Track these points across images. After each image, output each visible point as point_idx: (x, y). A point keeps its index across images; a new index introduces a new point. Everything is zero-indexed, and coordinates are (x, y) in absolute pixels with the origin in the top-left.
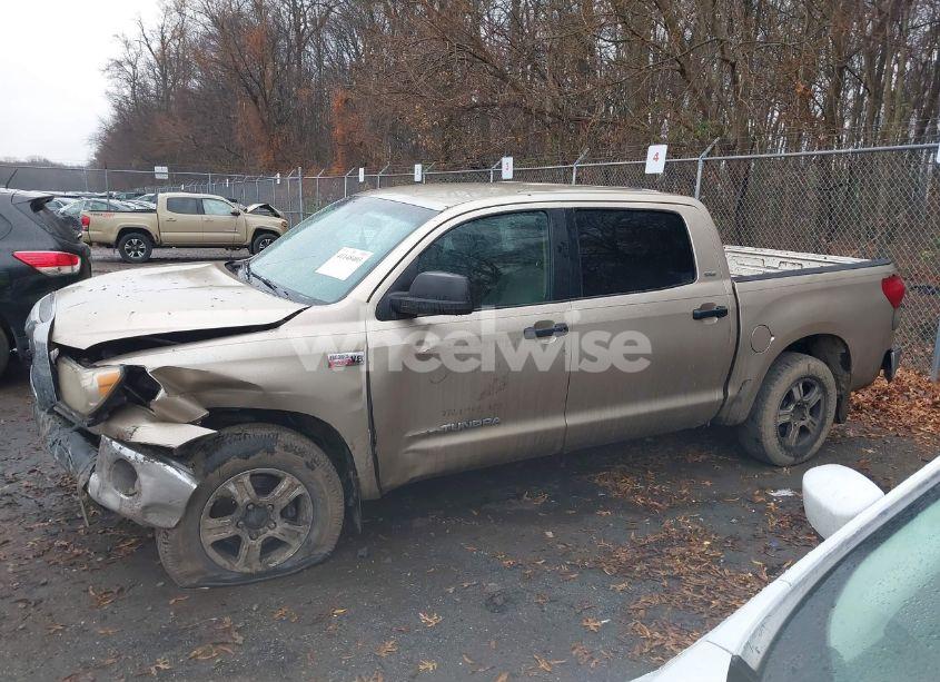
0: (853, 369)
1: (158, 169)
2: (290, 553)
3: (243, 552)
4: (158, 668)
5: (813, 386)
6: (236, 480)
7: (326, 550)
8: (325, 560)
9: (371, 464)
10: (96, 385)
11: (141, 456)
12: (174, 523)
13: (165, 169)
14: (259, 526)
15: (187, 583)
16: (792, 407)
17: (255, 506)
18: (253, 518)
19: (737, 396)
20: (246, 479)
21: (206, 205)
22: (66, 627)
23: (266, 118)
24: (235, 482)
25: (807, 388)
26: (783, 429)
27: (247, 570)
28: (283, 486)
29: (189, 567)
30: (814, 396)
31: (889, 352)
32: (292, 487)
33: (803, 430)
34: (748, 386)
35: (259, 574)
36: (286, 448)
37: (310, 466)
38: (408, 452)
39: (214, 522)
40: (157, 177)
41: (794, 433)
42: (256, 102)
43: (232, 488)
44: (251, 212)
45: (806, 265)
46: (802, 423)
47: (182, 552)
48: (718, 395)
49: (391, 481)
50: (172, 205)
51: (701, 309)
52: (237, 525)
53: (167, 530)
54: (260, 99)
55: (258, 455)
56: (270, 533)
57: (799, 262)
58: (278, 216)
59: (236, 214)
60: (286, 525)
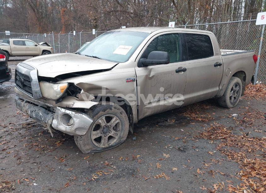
0: (246, 80)
1: (6, 32)
2: (115, 140)
3: (103, 141)
4: (94, 178)
5: (237, 85)
6: (102, 118)
7: (125, 139)
8: (125, 141)
9: (136, 112)
10: (59, 89)
11: (73, 113)
12: (84, 133)
13: (9, 32)
14: (107, 133)
15: (87, 152)
16: (232, 92)
17: (106, 127)
18: (105, 130)
19: (222, 89)
20: (104, 118)
21: (26, 43)
22: (55, 169)
23: (38, 16)
24: (101, 119)
25: (236, 86)
26: (230, 98)
27: (104, 147)
28: (113, 120)
29: (88, 147)
30: (237, 88)
31: (253, 76)
32: (116, 120)
33: (235, 98)
34: (224, 86)
35: (107, 148)
36: (115, 108)
37: (121, 113)
38: (145, 108)
39: (95, 132)
40: (6, 34)
41: (233, 98)
42: (34, 11)
43: (100, 121)
44: (41, 45)
45: (228, 53)
46: (234, 96)
47: (86, 143)
48: (218, 89)
49: (141, 117)
50: (15, 43)
51: (216, 64)
52: (101, 133)
53: (81, 136)
54: (36, 10)
55: (108, 110)
56: (110, 134)
57: (226, 52)
58: (49, 46)
59: (36, 45)
60: (115, 132)
